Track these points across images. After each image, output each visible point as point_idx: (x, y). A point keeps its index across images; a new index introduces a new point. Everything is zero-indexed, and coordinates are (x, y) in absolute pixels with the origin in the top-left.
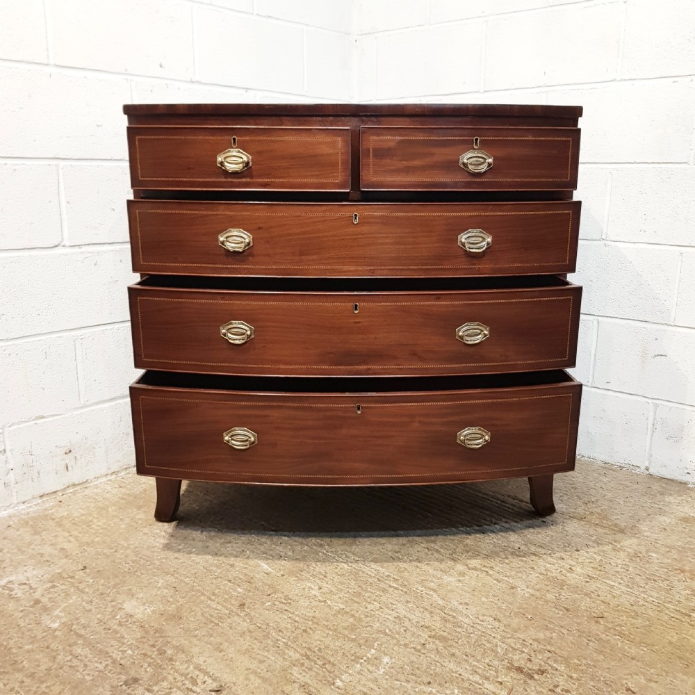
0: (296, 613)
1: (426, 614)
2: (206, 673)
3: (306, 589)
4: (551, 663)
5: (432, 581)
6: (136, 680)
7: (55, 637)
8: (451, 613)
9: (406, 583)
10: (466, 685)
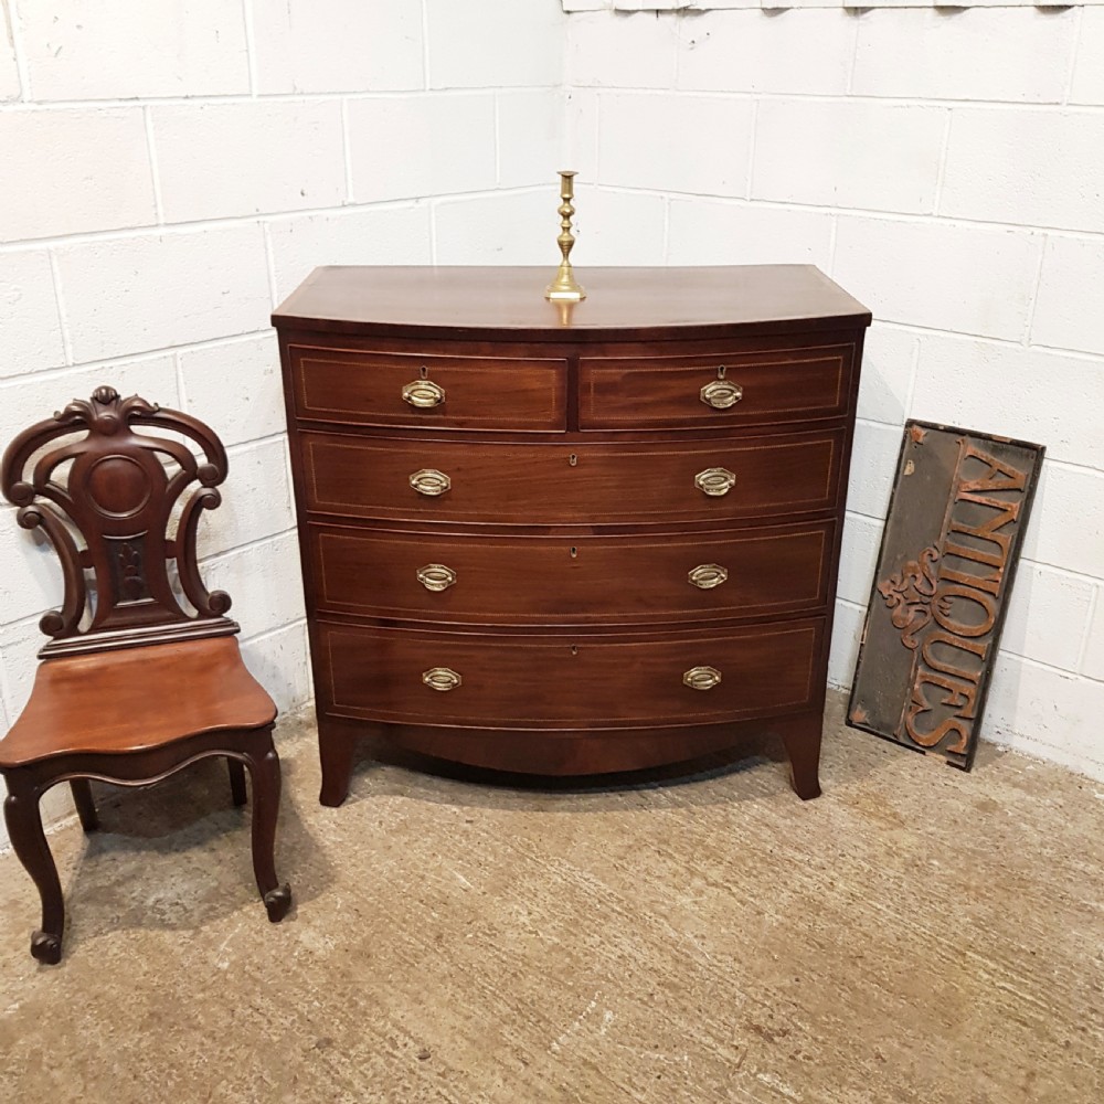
0: (503, 949)
1: (655, 951)
2: (407, 1033)
3: (513, 915)
4: (795, 1021)
5: (663, 903)
6: (329, 1042)
7: (226, 981)
8: (684, 950)
9: (631, 906)
10: (698, 1049)
